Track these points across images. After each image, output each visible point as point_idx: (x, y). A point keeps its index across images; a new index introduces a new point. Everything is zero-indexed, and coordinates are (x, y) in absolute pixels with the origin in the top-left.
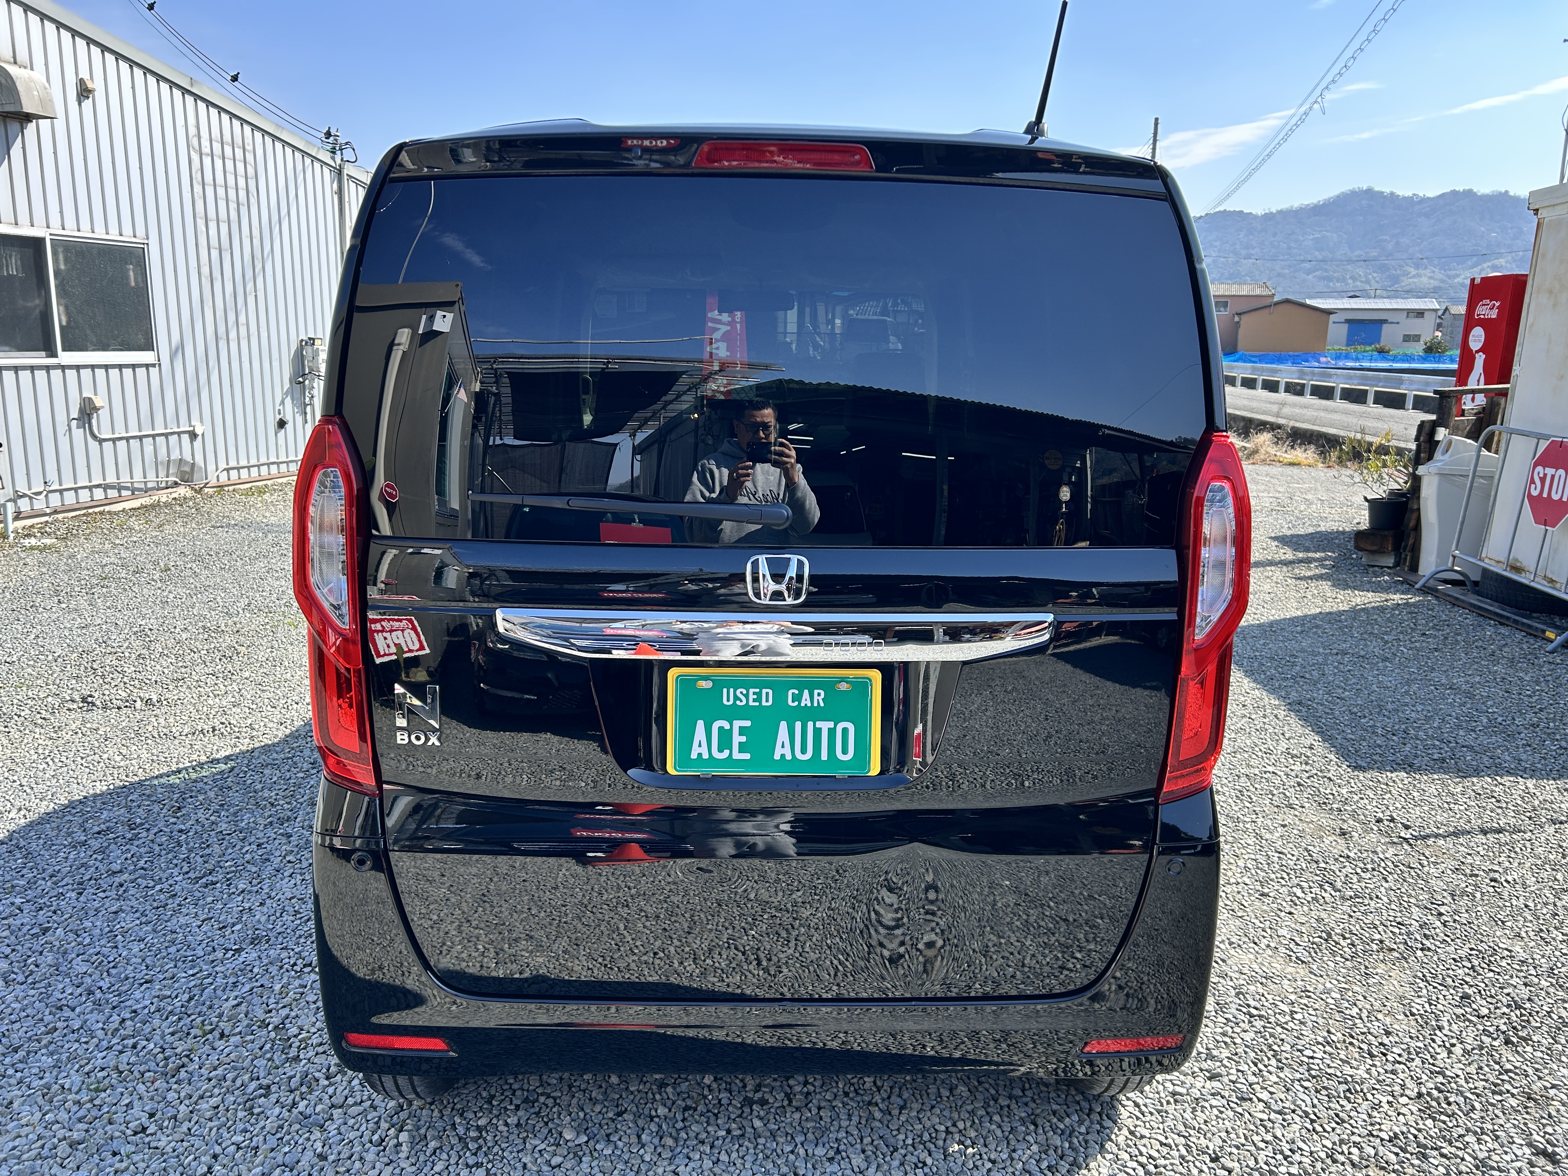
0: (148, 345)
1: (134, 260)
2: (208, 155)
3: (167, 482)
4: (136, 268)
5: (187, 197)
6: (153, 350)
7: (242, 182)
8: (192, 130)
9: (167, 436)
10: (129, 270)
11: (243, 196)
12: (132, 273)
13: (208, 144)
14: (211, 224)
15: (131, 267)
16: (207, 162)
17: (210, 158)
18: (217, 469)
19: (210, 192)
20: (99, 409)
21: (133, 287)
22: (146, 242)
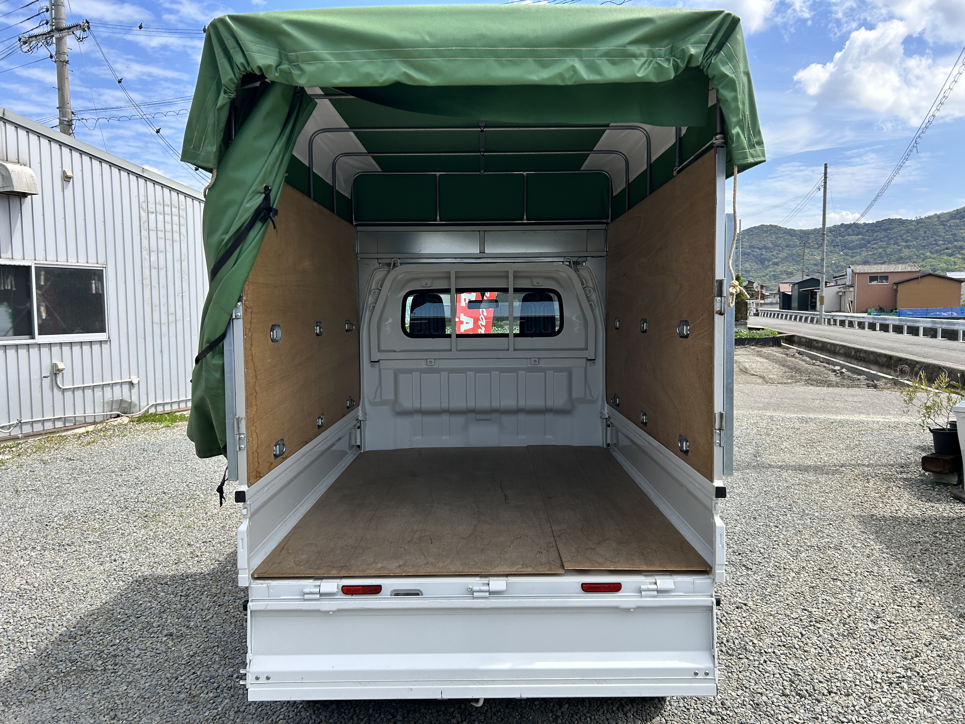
0: (102, 329)
1: (96, 277)
2: (153, 213)
3: (111, 415)
4: (97, 282)
5: (137, 238)
6: (105, 332)
7: (176, 228)
8: (142, 199)
9: (112, 385)
10: (92, 284)
11: (176, 236)
12: (94, 286)
13: (153, 206)
14: (152, 254)
15: (94, 282)
16: (152, 217)
17: (154, 214)
18: (148, 405)
19: (153, 235)
20: (62, 370)
21: (94, 294)
22: (105, 266)
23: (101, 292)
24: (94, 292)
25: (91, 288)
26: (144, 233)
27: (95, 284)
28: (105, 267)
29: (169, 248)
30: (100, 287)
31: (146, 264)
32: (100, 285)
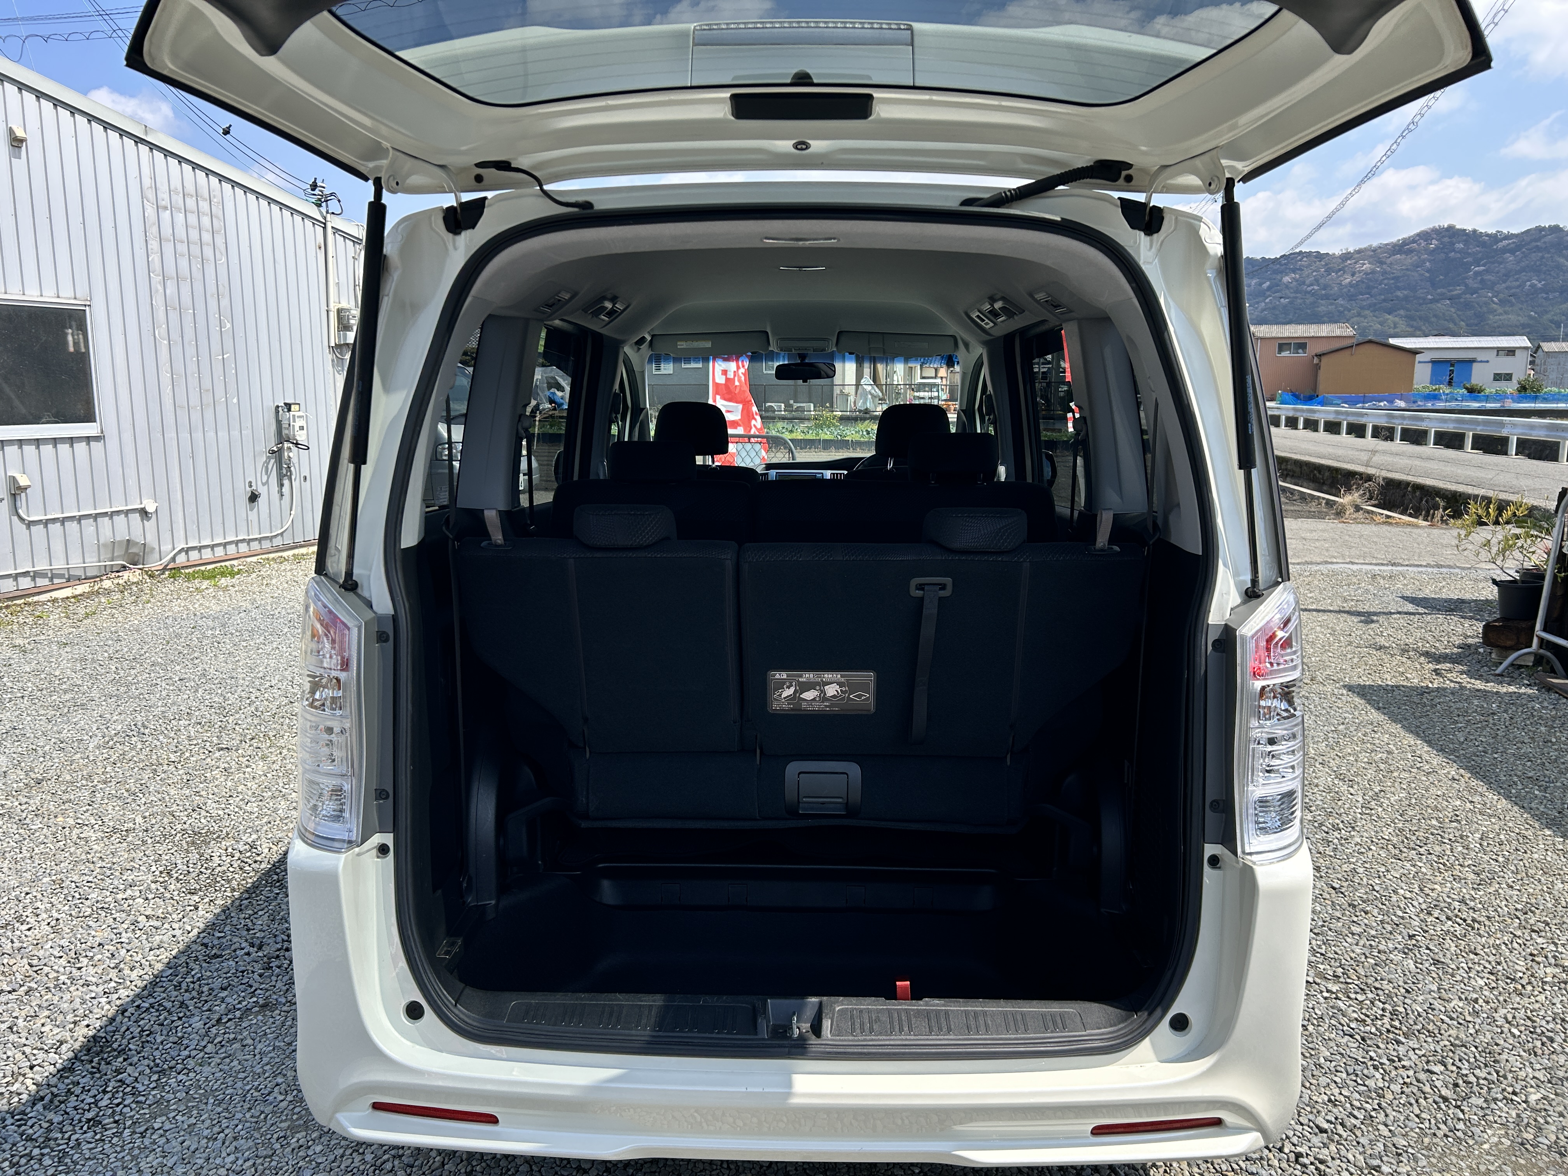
0: (89, 417)
1: (74, 324)
2: (166, 208)
3: (112, 565)
4: (76, 332)
5: (140, 253)
6: (95, 421)
7: (207, 237)
8: (147, 182)
9: (112, 515)
10: (67, 334)
11: (208, 252)
12: (70, 338)
13: (167, 196)
14: (168, 283)
15: (70, 331)
16: (166, 215)
17: (168, 212)
18: (174, 549)
19: (168, 248)
20: (25, 489)
21: (72, 353)
22: (88, 303)
23: (83, 350)
24: (71, 349)
25: (66, 343)
26: (154, 245)
27: (73, 335)
28: (89, 306)
29: (197, 275)
30: (82, 341)
31: (159, 301)
32: (81, 336)
